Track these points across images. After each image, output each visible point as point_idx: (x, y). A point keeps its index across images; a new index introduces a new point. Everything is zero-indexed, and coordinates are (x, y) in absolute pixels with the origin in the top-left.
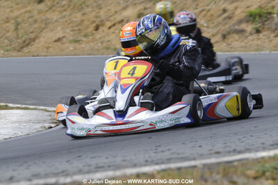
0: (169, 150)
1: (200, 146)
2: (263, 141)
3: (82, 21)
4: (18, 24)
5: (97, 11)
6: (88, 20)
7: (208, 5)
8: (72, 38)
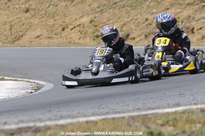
0: (108, 107)
1: (128, 105)
2: (168, 102)
3: (54, 25)
4: (12, 26)
5: (64, 18)
6: (58, 24)
7: (136, 16)
8: (47, 36)
